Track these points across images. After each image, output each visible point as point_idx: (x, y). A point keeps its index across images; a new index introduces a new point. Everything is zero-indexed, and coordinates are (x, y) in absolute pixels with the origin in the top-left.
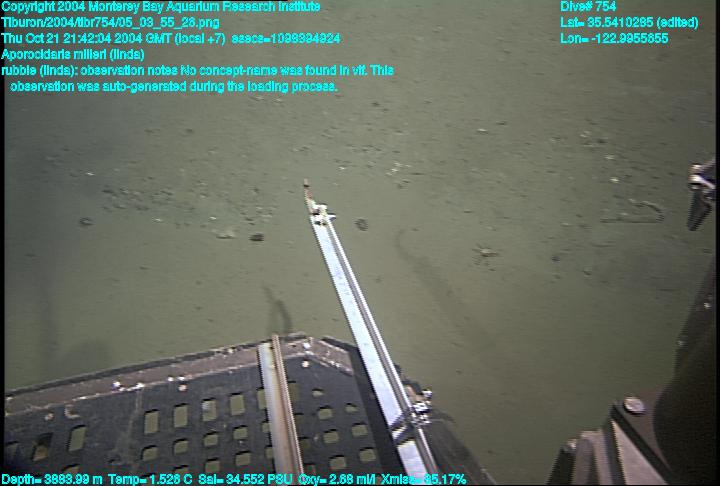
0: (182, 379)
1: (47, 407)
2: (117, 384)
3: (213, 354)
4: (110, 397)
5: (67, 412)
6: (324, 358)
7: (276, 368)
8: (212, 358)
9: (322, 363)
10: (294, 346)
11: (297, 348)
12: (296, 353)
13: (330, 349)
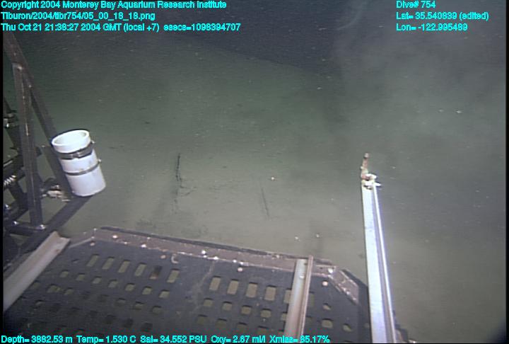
0: (242, 263)
1: (164, 251)
2: (204, 252)
3: (266, 254)
4: (197, 258)
5: (173, 258)
6: (339, 285)
7: (305, 279)
8: (264, 257)
9: (336, 287)
10: (321, 268)
11: (323, 270)
12: (321, 273)
13: (346, 279)
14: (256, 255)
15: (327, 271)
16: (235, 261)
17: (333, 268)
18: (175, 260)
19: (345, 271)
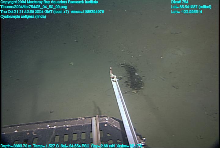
0: (68, 126)
1: (28, 131)
2: (48, 126)
4: (46, 129)
5: (33, 132)
6: (112, 124)
7: (97, 126)
8: (77, 120)
9: (111, 125)
10: (103, 119)
11: (103, 120)
12: (103, 121)
13: (114, 121)
14: (73, 121)
15: (106, 120)
16: (64, 126)
17: (107, 118)
18: (35, 133)
19: (112, 118)
